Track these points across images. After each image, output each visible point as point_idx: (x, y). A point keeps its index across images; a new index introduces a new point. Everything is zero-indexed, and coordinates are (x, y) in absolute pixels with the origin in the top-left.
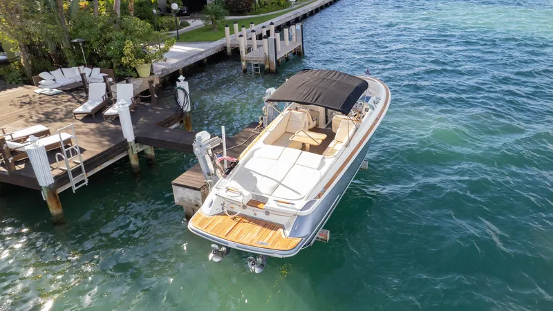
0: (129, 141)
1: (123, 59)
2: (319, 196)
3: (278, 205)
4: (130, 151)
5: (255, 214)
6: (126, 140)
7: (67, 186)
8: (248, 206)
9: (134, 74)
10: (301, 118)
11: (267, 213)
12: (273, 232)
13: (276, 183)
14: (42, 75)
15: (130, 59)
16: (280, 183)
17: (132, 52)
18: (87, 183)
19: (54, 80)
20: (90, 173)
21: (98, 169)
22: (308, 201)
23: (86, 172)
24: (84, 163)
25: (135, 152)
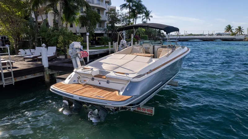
0: (45, 67)
1: (58, 44)
2: (147, 73)
4: (45, 72)
5: (100, 83)
6: (44, 66)
7: (1, 84)
10: (138, 50)
11: (108, 82)
12: (111, 92)
14: (20, 50)
15: (61, 45)
16: (120, 66)
17: (62, 41)
18: (14, 83)
19: (26, 53)
20: (19, 79)
21: (24, 78)
22: (138, 75)
23: (14, 77)
24: (13, 71)
25: (47, 74)
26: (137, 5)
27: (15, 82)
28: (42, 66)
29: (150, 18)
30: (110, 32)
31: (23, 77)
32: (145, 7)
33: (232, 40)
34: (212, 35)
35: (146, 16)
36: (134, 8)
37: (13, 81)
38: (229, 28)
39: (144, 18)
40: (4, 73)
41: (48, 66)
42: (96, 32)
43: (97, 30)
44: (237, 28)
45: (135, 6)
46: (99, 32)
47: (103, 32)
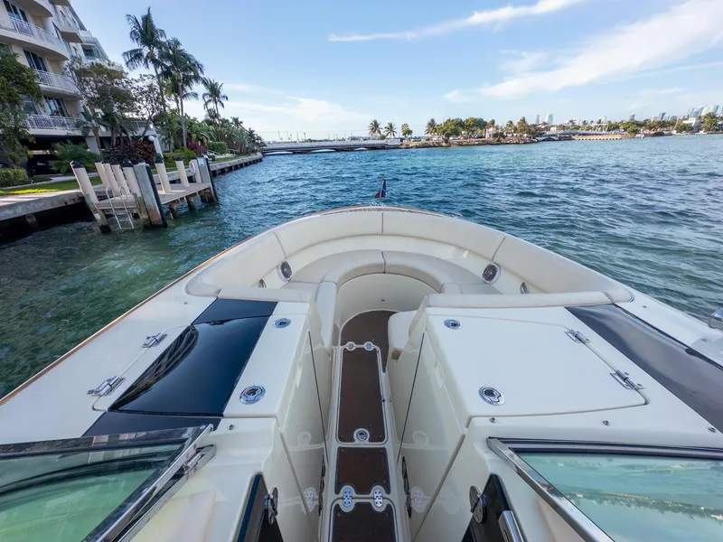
26: (174, 54)
29: (224, 101)
32: (196, 62)
33: (383, 147)
34: (343, 140)
35: (211, 96)
36: (168, 64)
38: (375, 126)
39: (210, 101)
44: (387, 125)
45: (169, 57)
47: (76, 133)
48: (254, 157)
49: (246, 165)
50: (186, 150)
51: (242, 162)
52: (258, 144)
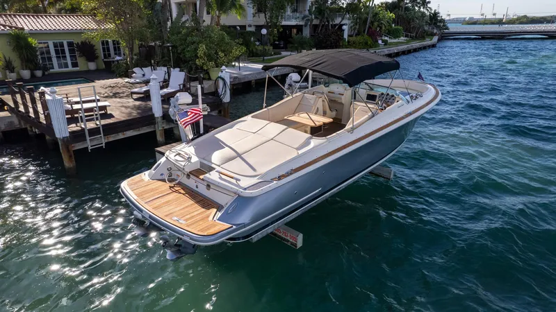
0: (156, 115)
1: (197, 61)
3: (221, 178)
4: (156, 125)
5: (197, 187)
7: (85, 146)
8: (191, 176)
9: (207, 76)
11: (208, 186)
12: (203, 210)
13: (234, 154)
14: (135, 70)
15: (203, 61)
16: (239, 155)
17: (204, 55)
18: (104, 145)
19: (144, 75)
20: (112, 138)
21: (121, 136)
22: (260, 180)
23: (104, 135)
24: (103, 126)
25: (160, 128)
27: (106, 143)
28: (150, 113)
30: (316, 22)
31: (120, 134)
37: (102, 141)
40: (89, 130)
41: (161, 115)
42: (284, 23)
43: (289, 18)
46: (293, 23)
47: (302, 23)
48: (428, 42)
49: (415, 50)
50: (366, 36)
51: (410, 48)
52: (439, 26)
